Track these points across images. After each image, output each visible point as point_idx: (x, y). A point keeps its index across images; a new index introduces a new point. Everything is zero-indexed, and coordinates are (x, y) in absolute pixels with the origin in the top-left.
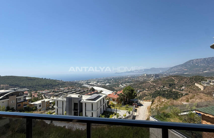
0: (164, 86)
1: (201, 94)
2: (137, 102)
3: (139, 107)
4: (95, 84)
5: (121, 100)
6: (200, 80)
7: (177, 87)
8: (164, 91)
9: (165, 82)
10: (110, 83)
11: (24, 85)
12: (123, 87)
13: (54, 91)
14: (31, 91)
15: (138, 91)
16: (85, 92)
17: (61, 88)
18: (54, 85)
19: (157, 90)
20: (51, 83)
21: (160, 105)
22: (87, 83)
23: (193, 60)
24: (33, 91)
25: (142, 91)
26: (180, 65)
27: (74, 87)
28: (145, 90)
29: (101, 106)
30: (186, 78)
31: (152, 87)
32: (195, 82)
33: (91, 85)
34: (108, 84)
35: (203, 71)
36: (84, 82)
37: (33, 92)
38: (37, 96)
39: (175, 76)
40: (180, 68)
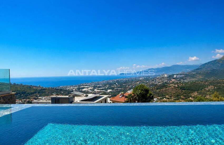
4: (90, 91)
10: (112, 89)
15: (155, 99)
17: (39, 97)
18: (28, 94)
20: (23, 90)
22: (79, 90)
25: (161, 99)
28: (166, 98)
34: (110, 90)
36: (74, 88)
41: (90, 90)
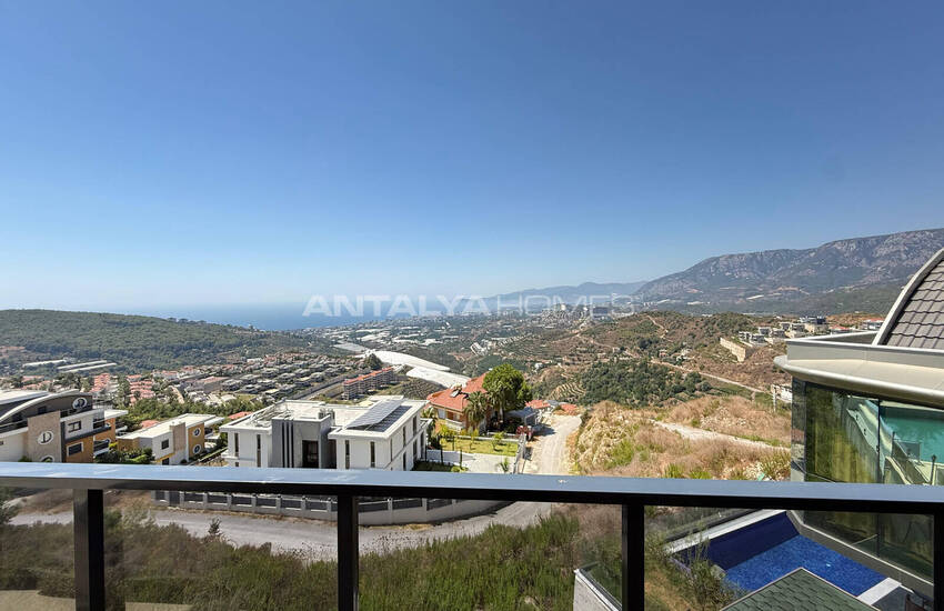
0: (623, 349)
1: (738, 397)
2: (531, 421)
3: (539, 438)
4: (382, 342)
5: (478, 416)
6: (737, 328)
7: (663, 352)
8: (624, 365)
9: (627, 333)
10: (437, 336)
11: (95, 348)
12: (483, 350)
13: (221, 371)
14: (123, 369)
15: (537, 365)
16: (345, 371)
17: (249, 360)
18: (220, 347)
19: (600, 363)
20: (207, 336)
21: (608, 435)
22: (355, 338)
23: (717, 259)
24: (134, 373)
25: (550, 364)
26: (677, 275)
27: (302, 356)
28: (561, 362)
29: (405, 445)
30: (692, 320)
31: (585, 352)
32: (719, 333)
33: (368, 345)
34: (432, 341)
35: (744, 297)
36: (341, 334)
37: (133, 377)
38: (153, 394)
39: (659, 314)
40: (675, 285)
41: (383, 338)
